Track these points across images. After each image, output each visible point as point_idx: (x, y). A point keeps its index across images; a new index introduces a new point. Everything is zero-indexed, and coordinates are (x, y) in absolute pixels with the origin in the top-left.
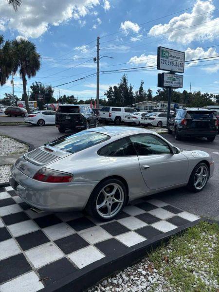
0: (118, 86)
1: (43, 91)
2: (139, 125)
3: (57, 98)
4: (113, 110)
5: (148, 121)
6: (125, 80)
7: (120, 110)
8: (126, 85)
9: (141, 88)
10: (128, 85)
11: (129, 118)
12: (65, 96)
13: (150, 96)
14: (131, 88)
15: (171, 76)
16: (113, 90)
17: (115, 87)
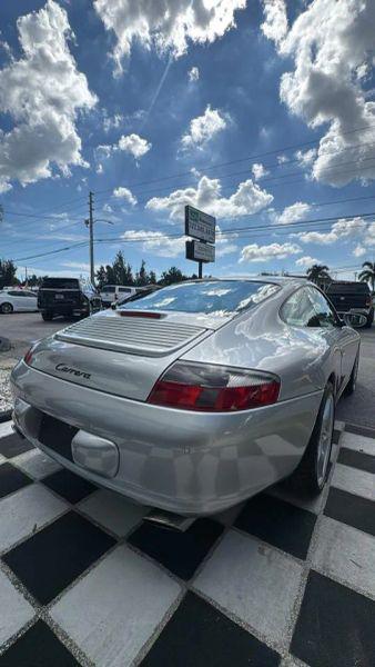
0: (111, 265)
3: (22, 280)
6: (121, 258)
8: (122, 265)
9: (143, 270)
10: (126, 265)
12: (34, 277)
13: (153, 279)
14: (129, 270)
15: (202, 245)
16: (106, 270)
17: (108, 267)
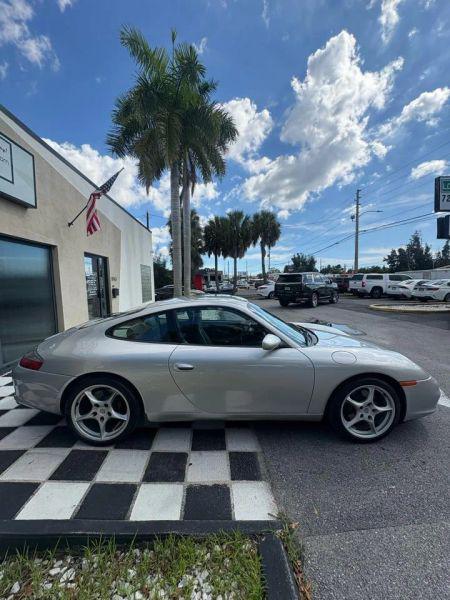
0: (405, 248)
1: (304, 263)
2: (413, 299)
3: (320, 269)
4: (368, 277)
5: (427, 293)
7: (381, 278)
8: (418, 245)
10: (423, 246)
11: (394, 288)
14: (428, 249)
16: (398, 254)
17: (400, 250)
